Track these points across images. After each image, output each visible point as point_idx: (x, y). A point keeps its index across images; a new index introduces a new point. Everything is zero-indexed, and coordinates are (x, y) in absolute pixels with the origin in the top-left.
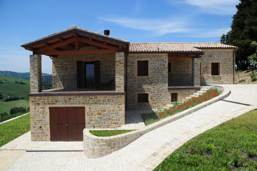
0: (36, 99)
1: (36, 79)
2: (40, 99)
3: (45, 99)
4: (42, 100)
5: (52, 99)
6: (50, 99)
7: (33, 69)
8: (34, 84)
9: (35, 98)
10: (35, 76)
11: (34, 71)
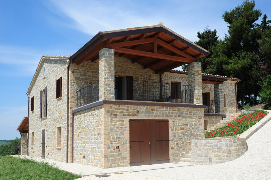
0: (113, 108)
1: (113, 81)
2: (117, 109)
3: (124, 109)
4: (120, 109)
5: (133, 108)
6: (131, 109)
7: (109, 68)
8: (110, 87)
9: (111, 107)
10: (111, 77)
11: (110, 70)
